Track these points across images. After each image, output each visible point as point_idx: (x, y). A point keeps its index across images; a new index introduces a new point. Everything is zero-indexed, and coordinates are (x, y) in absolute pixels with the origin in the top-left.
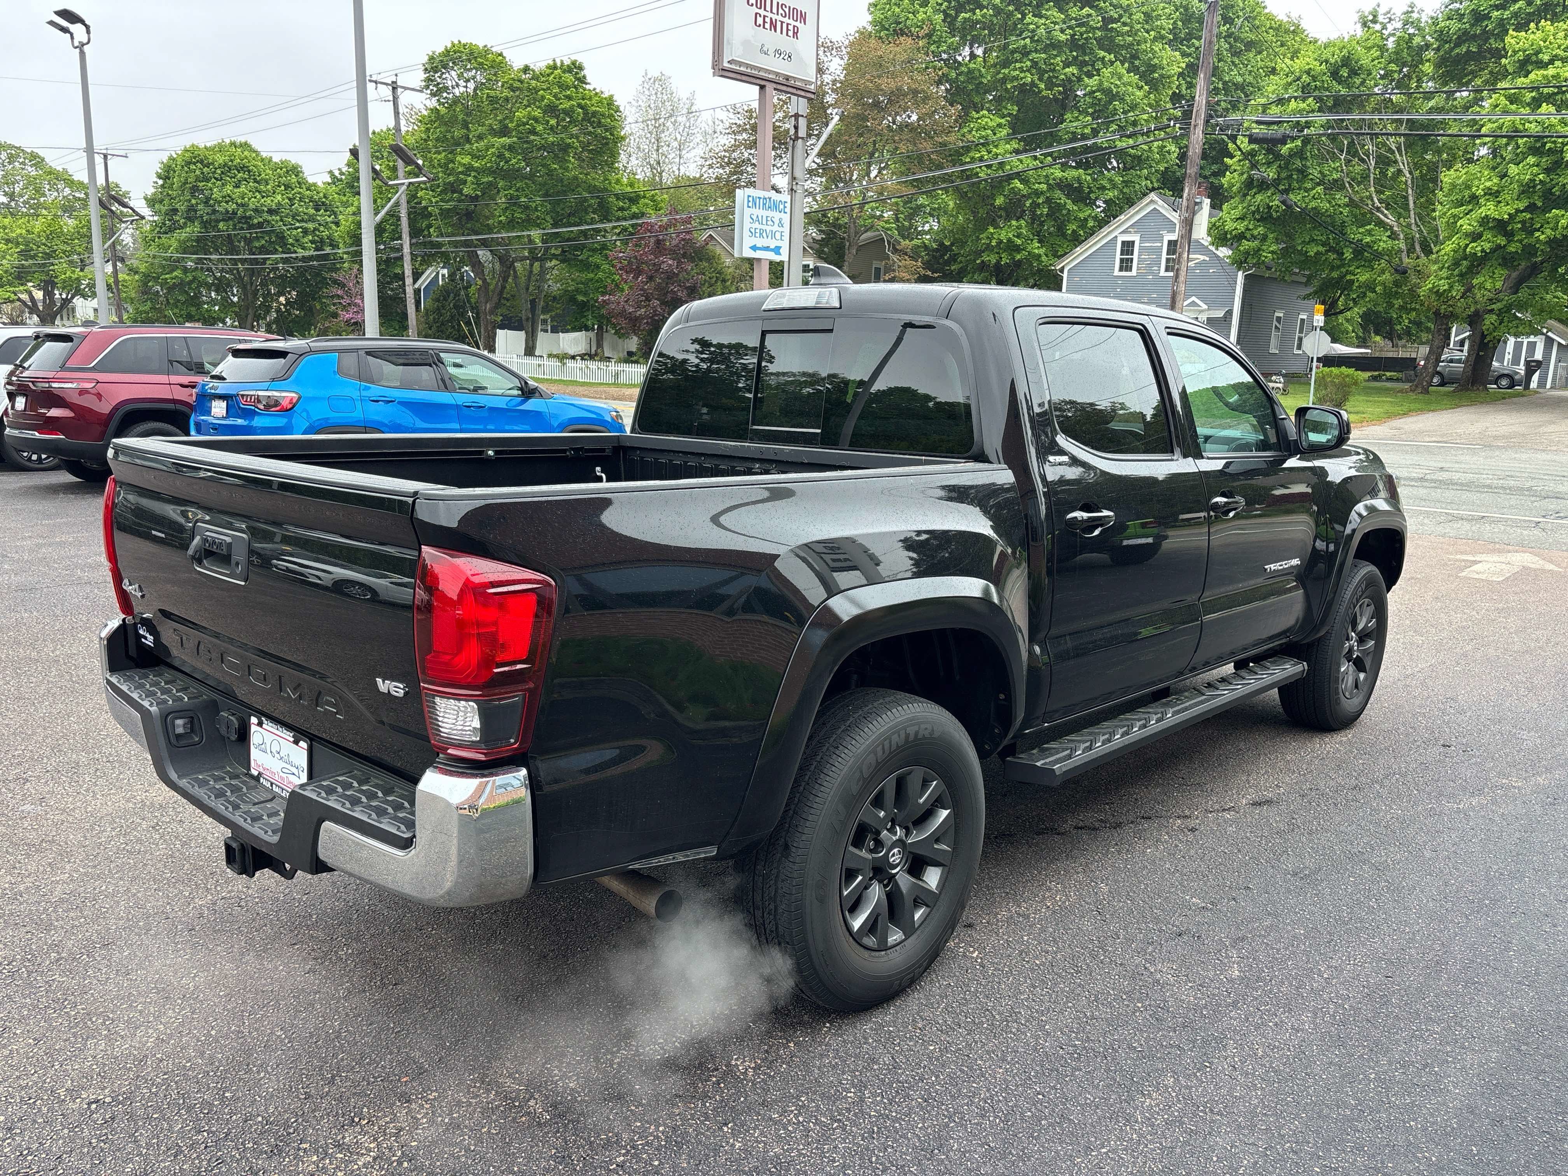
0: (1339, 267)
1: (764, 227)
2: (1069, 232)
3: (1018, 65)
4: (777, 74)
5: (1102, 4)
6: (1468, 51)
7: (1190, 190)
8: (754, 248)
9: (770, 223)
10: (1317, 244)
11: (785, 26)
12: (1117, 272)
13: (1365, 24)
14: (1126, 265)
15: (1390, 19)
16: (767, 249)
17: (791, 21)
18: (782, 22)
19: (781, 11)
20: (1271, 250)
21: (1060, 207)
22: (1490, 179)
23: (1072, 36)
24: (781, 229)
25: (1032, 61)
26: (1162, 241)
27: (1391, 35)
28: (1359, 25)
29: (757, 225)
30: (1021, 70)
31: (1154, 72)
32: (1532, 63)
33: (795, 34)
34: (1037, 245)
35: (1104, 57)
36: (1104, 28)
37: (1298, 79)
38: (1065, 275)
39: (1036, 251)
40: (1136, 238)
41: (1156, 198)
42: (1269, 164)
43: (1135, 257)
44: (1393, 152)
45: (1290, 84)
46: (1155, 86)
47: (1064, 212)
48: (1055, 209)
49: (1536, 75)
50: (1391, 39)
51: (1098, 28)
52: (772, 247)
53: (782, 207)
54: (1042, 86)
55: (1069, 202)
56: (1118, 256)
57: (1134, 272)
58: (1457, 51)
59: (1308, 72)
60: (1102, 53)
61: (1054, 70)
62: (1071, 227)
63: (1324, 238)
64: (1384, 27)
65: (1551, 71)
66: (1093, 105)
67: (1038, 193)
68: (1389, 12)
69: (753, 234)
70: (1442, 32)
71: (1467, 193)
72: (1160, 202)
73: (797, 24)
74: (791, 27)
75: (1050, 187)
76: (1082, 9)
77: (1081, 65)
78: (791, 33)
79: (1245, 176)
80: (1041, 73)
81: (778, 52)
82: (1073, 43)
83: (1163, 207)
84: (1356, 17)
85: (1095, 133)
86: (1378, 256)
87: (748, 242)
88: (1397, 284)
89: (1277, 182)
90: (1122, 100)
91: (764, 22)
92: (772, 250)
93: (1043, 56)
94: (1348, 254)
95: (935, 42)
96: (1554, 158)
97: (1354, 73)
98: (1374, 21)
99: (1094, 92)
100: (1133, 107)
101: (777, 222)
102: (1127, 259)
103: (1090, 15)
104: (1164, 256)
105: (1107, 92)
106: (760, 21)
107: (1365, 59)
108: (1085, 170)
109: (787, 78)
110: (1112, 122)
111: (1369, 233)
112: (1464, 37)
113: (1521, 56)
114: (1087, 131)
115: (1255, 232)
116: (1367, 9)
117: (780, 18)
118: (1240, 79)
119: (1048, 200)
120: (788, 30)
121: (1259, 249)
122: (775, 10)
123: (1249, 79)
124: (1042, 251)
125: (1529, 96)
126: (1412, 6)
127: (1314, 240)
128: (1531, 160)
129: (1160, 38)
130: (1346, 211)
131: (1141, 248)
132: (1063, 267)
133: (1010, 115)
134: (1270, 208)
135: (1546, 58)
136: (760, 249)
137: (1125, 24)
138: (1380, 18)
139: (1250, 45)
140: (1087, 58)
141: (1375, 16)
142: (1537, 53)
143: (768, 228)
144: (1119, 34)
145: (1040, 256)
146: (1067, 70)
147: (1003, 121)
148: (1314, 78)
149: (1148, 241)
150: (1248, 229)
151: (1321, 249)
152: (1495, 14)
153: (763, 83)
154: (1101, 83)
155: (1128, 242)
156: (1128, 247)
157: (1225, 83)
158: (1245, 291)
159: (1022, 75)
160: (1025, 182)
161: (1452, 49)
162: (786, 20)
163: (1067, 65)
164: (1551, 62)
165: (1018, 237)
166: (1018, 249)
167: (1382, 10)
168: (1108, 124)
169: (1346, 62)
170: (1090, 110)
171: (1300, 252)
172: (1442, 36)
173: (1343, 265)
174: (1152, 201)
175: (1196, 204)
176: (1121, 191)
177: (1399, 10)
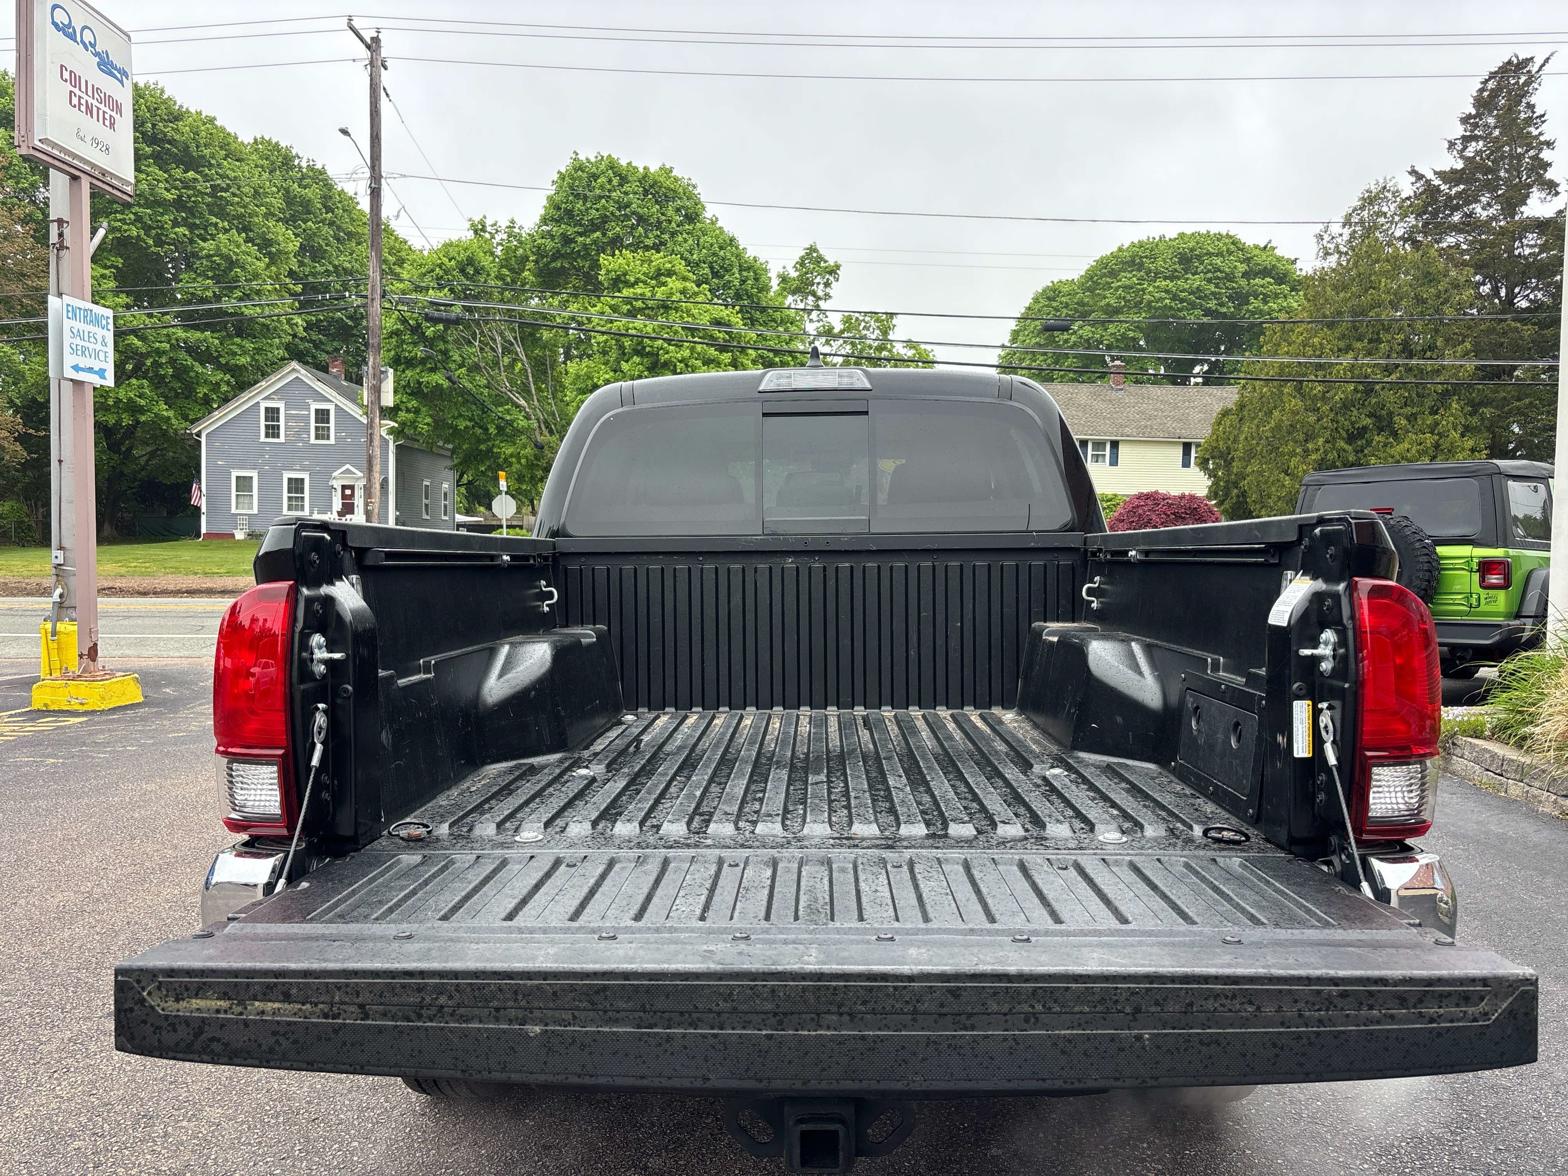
0: (485, 441)
1: (86, 344)
2: (201, 395)
3: (119, 216)
4: (94, 166)
5: (207, 171)
6: (562, 267)
7: (375, 359)
8: (76, 368)
9: (92, 340)
10: (465, 419)
11: (101, 113)
12: (263, 438)
13: (476, 232)
14: (273, 431)
15: (497, 231)
16: (90, 370)
17: (107, 110)
18: (98, 109)
19: (96, 96)
20: (425, 422)
21: (187, 369)
22: (606, 373)
23: (180, 197)
24: (104, 349)
25: (135, 214)
26: (309, 409)
27: (498, 244)
28: (472, 232)
29: (77, 341)
30: (123, 221)
31: (271, 245)
32: (622, 282)
33: (112, 125)
34: (166, 407)
35: (216, 224)
36: (213, 195)
37: (433, 271)
38: (203, 440)
39: (165, 413)
40: (281, 405)
41: (298, 367)
42: (415, 344)
43: (282, 423)
44: (512, 344)
45: (425, 275)
46: (273, 259)
47: (192, 374)
48: (181, 372)
49: (626, 292)
50: (500, 248)
51: (207, 194)
52: (96, 369)
53: (104, 322)
54: (151, 242)
55: (196, 364)
56: (263, 423)
57: (282, 439)
58: (553, 265)
59: (440, 266)
60: (214, 220)
61: (162, 228)
62: (202, 391)
63: (470, 414)
64: (493, 237)
65: (639, 290)
66: (211, 269)
67: (160, 353)
68: (495, 224)
69: (74, 351)
70: (539, 248)
71: (590, 383)
72: (303, 371)
73: (114, 114)
74: (107, 116)
75: (175, 347)
76: (186, 172)
77: (192, 227)
78: (107, 123)
79: (393, 353)
80: (147, 229)
81: (95, 141)
82: (179, 204)
83: (306, 376)
84: (468, 225)
85: (218, 298)
86: (519, 432)
87: (70, 360)
88: (537, 458)
89: (423, 361)
90: (243, 268)
91: (80, 104)
92: (96, 373)
93: (148, 211)
94: (492, 430)
95: (11, 177)
96: (652, 359)
97: (477, 272)
98: (484, 229)
99: (212, 256)
100: (256, 276)
101: (100, 340)
102: (273, 426)
103: (195, 179)
104: (313, 424)
105: (227, 258)
106: (75, 101)
107: (486, 261)
108: (212, 332)
109: (104, 173)
110: (236, 287)
111: (508, 412)
112: (557, 255)
113: (613, 275)
114: (209, 294)
115: (410, 406)
116: (477, 219)
117: (95, 103)
118: (347, 265)
119: (172, 361)
120: (104, 119)
121: (415, 421)
122: (90, 93)
123: (357, 266)
124: (171, 413)
125: (625, 308)
126: (513, 222)
127: (461, 416)
128: (636, 359)
129: (269, 215)
130: (486, 391)
131: (286, 415)
132: (200, 431)
133: (116, 267)
134: (420, 383)
135: (632, 279)
136: (82, 370)
137: (234, 195)
138: (489, 229)
139: (350, 235)
140: (198, 222)
141: (483, 226)
142: (625, 274)
143: (91, 346)
144: (228, 203)
145: (169, 418)
146: (177, 229)
147: (107, 272)
148: (446, 272)
149: (294, 409)
150: (402, 402)
151: (468, 423)
152: (580, 239)
153: (77, 173)
154: (218, 248)
155: (273, 409)
156: (272, 414)
157: (335, 267)
158: (398, 461)
159: (126, 227)
160: (143, 339)
161: (549, 263)
162: (102, 106)
163: (175, 224)
164: (636, 282)
165: (140, 396)
166: (141, 410)
167: (489, 222)
168: (232, 289)
169: (471, 261)
170: (210, 274)
171: (451, 426)
172: (540, 252)
173: (489, 440)
174: (294, 370)
175: (382, 372)
176: (253, 359)
177: (504, 223)
